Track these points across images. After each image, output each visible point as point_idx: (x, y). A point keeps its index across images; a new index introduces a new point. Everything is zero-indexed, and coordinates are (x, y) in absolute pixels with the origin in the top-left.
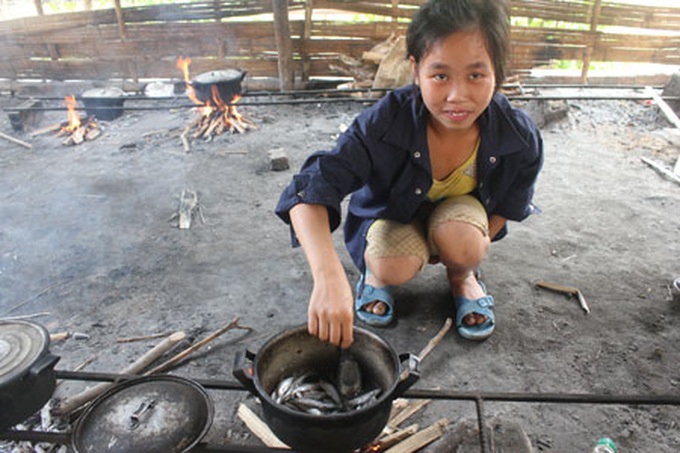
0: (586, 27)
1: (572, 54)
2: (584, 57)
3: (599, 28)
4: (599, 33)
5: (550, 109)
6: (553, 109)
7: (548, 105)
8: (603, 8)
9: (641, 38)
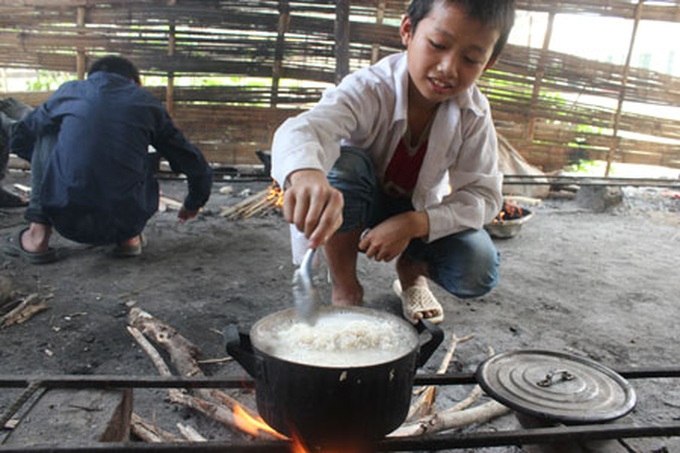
0: (609, 132)
1: (598, 155)
2: (608, 158)
3: (621, 133)
4: (620, 138)
5: (609, 194)
6: (612, 194)
7: (606, 191)
8: (623, 116)
9: (652, 144)
